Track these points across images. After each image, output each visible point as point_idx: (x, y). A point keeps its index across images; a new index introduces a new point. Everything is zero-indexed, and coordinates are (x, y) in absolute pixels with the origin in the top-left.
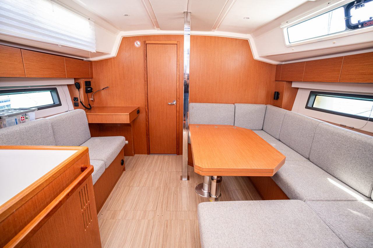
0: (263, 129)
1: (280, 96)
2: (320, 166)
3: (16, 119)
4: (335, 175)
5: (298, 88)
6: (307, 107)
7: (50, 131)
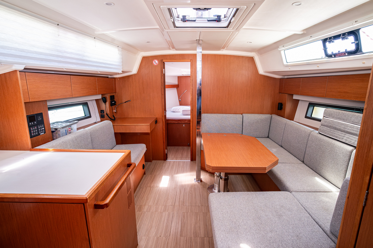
0: (269, 137)
1: (283, 107)
2: (311, 167)
3: (66, 130)
4: (321, 174)
5: (299, 100)
6: (306, 117)
7: (89, 140)
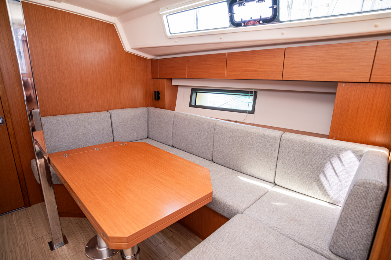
0: (149, 137)
1: (161, 96)
2: (226, 165)
5: (178, 86)
6: (191, 106)
